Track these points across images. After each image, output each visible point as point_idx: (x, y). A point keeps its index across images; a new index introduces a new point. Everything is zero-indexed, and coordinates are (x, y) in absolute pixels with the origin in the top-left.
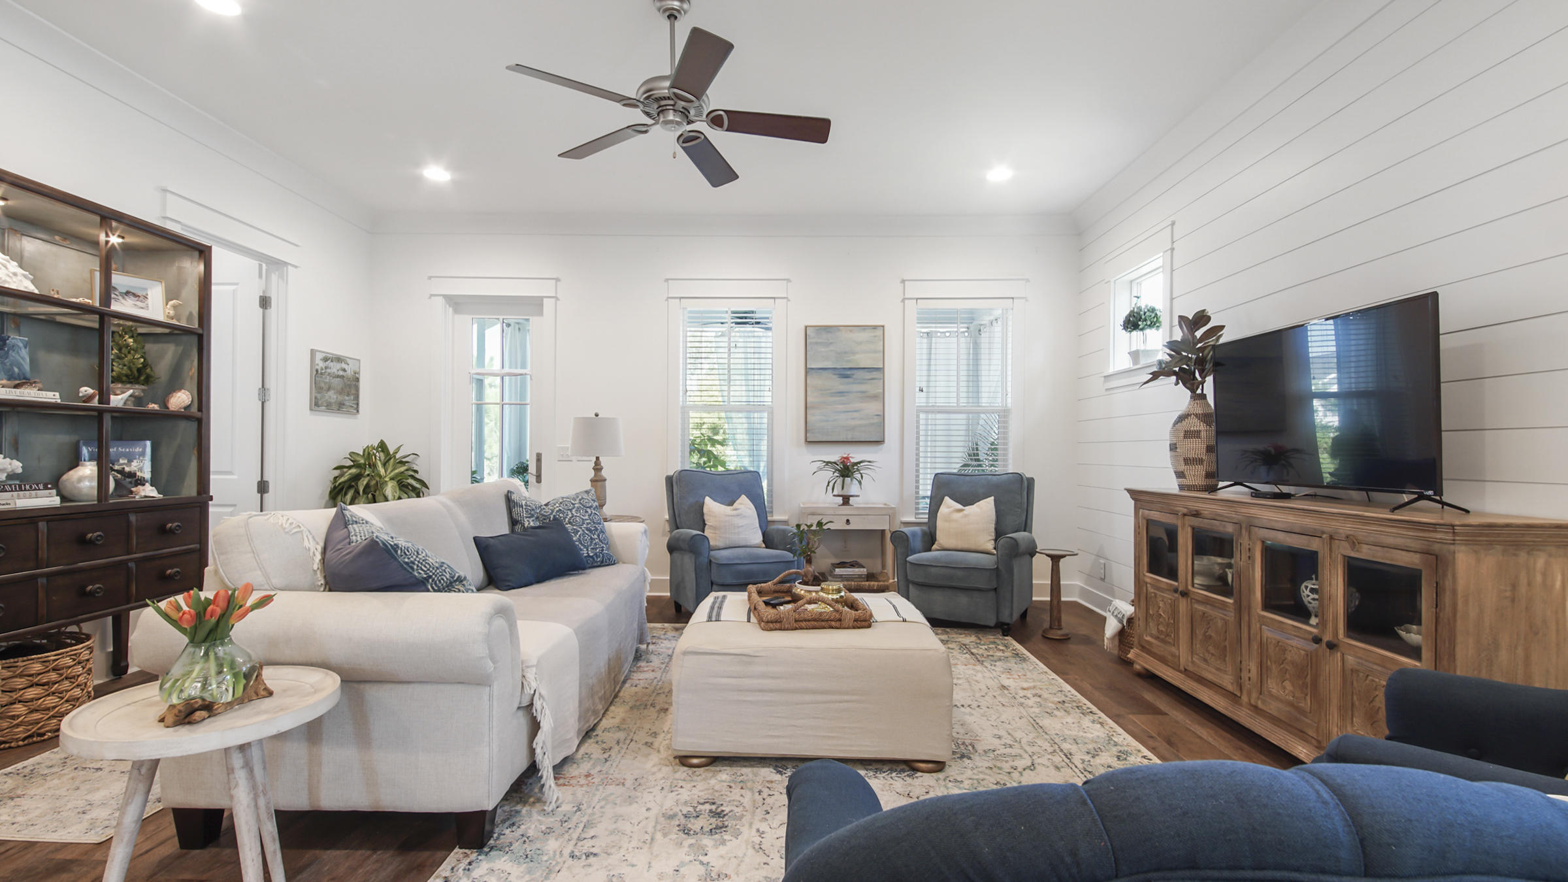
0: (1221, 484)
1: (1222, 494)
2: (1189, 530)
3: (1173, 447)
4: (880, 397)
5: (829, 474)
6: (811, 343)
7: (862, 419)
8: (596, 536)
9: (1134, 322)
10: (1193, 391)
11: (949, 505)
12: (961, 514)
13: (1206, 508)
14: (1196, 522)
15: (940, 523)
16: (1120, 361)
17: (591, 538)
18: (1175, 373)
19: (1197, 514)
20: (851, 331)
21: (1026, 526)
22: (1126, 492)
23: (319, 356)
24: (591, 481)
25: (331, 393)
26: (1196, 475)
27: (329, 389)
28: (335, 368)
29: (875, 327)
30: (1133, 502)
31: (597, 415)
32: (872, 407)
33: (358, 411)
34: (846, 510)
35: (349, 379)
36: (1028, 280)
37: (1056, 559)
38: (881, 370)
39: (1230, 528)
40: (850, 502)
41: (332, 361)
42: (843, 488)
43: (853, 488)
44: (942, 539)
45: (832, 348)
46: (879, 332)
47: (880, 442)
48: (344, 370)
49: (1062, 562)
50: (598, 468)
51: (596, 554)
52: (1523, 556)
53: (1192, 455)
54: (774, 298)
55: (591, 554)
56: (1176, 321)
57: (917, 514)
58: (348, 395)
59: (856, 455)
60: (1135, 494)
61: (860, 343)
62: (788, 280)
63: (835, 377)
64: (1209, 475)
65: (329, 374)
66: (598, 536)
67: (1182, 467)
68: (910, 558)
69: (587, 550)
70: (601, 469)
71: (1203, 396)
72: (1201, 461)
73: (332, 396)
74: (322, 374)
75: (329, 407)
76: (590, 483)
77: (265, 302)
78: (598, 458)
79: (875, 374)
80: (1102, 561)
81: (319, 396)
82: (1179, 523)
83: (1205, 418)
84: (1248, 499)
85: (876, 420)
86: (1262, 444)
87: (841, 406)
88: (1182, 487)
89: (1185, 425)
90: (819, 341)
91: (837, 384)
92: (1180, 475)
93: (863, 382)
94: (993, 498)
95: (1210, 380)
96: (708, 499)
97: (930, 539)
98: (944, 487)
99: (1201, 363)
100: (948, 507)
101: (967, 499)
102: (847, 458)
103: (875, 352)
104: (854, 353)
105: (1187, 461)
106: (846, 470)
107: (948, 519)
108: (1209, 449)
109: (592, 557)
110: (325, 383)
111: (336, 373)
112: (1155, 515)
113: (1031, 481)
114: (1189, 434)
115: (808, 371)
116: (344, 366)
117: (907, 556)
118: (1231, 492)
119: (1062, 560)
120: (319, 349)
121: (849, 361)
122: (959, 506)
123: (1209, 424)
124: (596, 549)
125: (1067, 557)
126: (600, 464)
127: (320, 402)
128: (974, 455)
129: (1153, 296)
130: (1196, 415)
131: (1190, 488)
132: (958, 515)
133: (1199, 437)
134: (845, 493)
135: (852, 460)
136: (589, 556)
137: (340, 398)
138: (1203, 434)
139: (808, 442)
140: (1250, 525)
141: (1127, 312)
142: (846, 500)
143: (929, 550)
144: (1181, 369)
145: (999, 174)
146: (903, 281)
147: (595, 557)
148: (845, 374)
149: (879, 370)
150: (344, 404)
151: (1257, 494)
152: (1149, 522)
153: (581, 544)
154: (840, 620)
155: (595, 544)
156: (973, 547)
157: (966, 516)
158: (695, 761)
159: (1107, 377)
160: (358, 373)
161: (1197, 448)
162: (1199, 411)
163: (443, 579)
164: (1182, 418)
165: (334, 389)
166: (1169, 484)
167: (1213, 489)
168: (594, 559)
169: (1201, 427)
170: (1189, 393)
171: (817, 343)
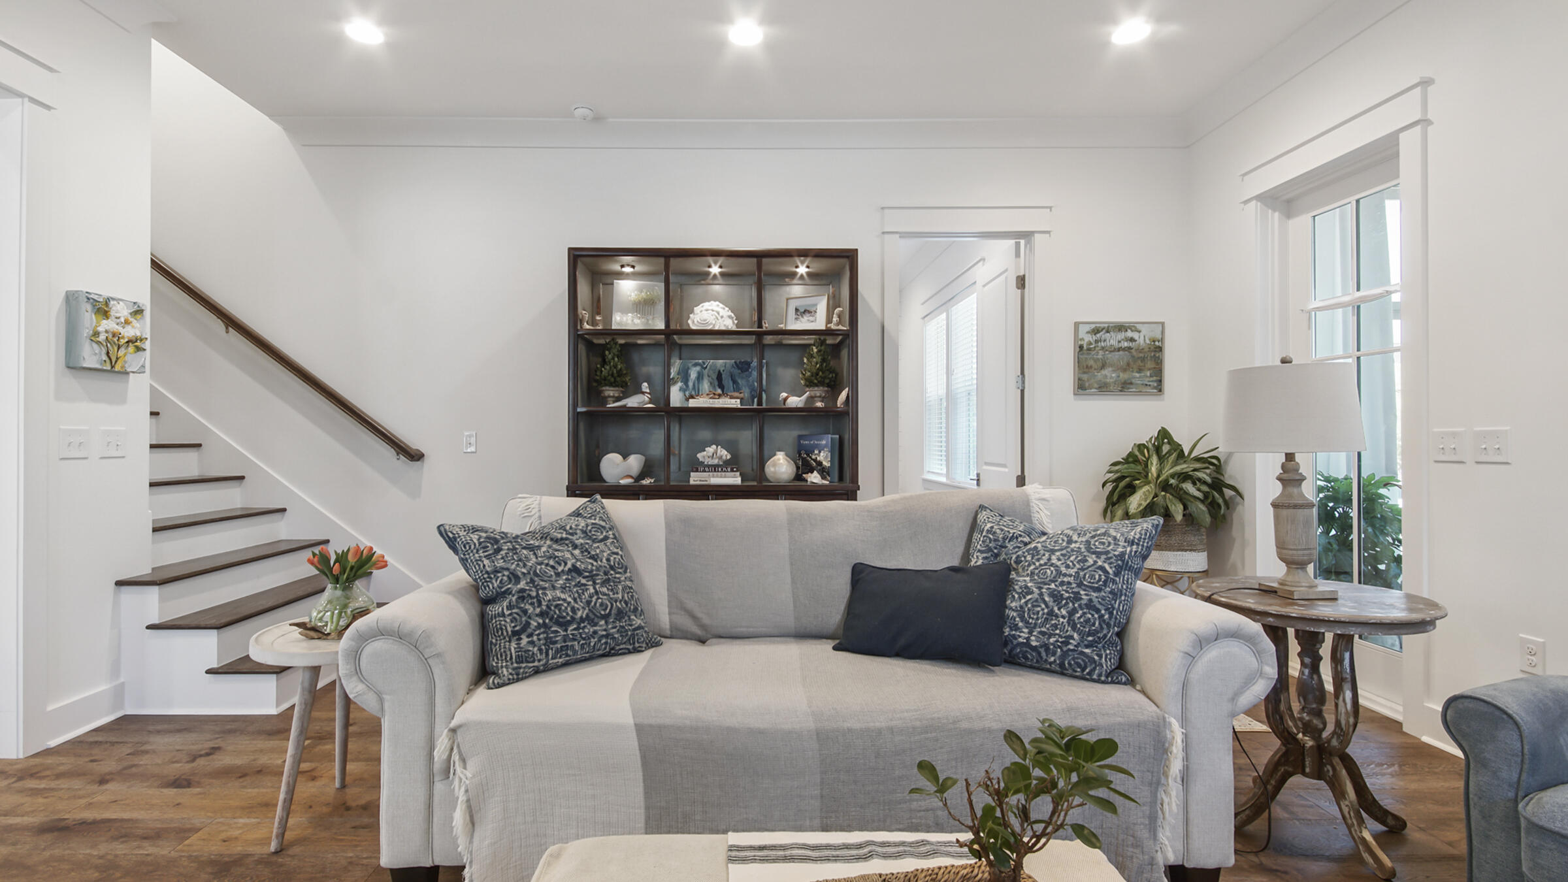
8: (1064, 612)
17: (1051, 613)
23: (1083, 330)
24: (1275, 505)
25: (1107, 372)
27: (1103, 367)
28: (1113, 339)
33: (1160, 391)
35: (1139, 350)
41: (1108, 332)
48: (1132, 340)
51: (1046, 646)
55: (1034, 644)
58: (1140, 370)
65: (1103, 348)
66: (1072, 613)
69: (1030, 633)
73: (1109, 374)
74: (1089, 349)
75: (1104, 388)
77: (1021, 282)
78: (1290, 457)
81: (1085, 377)
109: (1034, 649)
110: (1096, 360)
111: (1117, 345)
116: (1130, 334)
120: (1082, 320)
124: (1050, 636)
127: (1087, 384)
136: (1027, 644)
137: (1124, 376)
147: (1042, 651)
150: (1131, 383)
153: (1022, 618)
155: (1055, 626)
160: (1162, 340)
163: (488, 586)
165: (1111, 366)
168: (1039, 654)
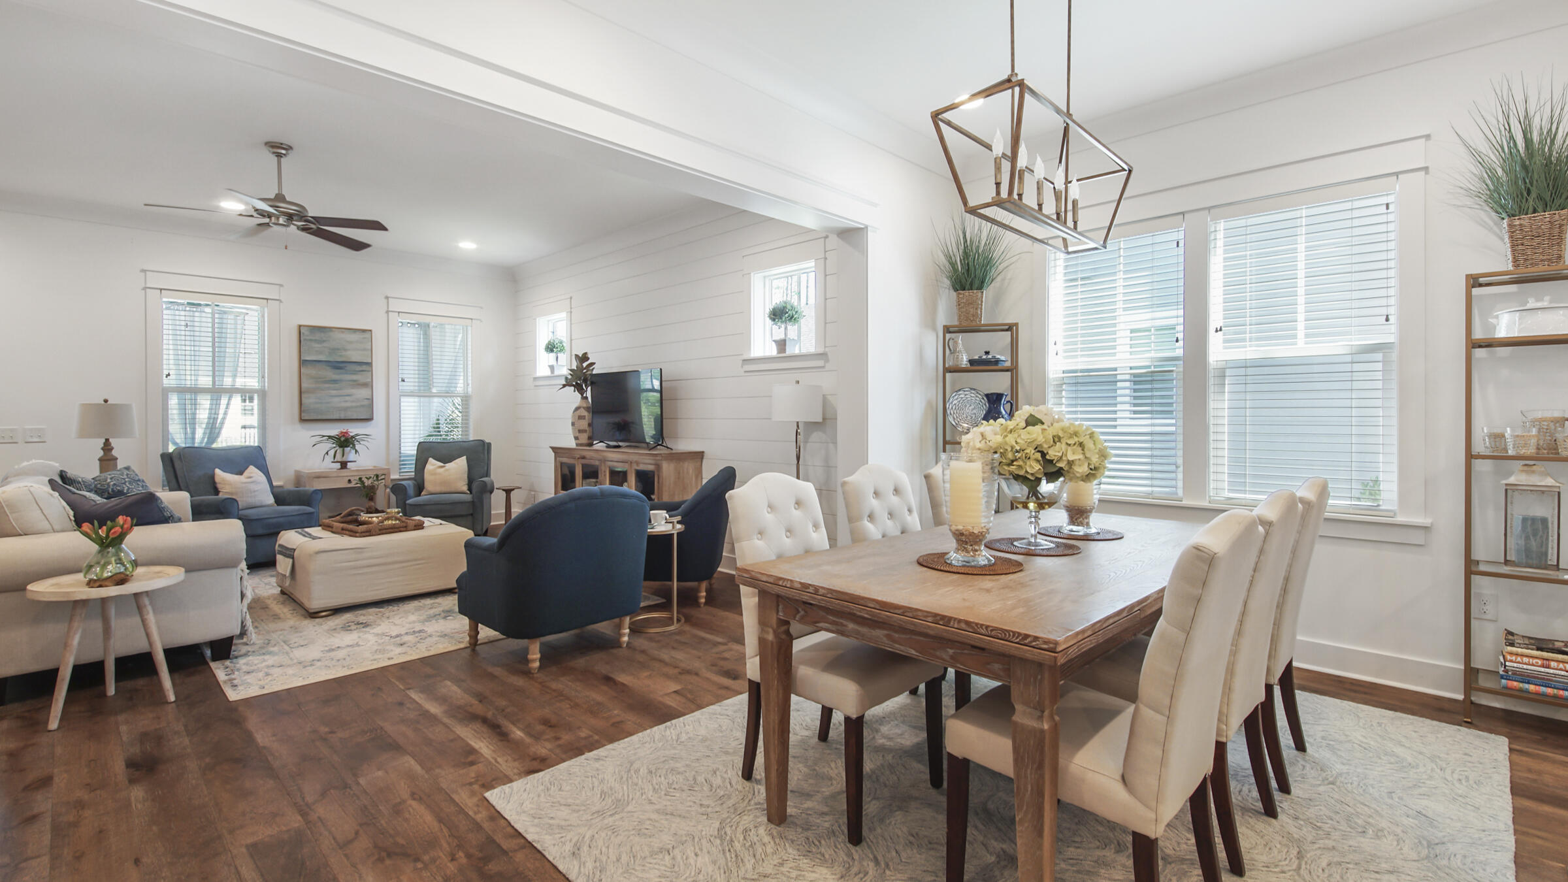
0: (595, 442)
1: (595, 447)
2: (581, 466)
3: (573, 424)
4: (369, 385)
5: (329, 445)
6: (305, 340)
7: (353, 402)
9: (551, 348)
10: (582, 395)
11: (432, 465)
12: (442, 469)
13: (588, 454)
14: (584, 461)
15: (427, 476)
16: (542, 370)
18: (573, 385)
19: (584, 458)
20: (343, 332)
21: (487, 474)
22: (551, 450)
24: (100, 460)
26: (584, 438)
29: (364, 331)
30: (553, 454)
31: (106, 401)
32: (363, 393)
34: (344, 472)
36: (481, 308)
37: (508, 492)
38: (370, 364)
39: (597, 463)
40: (348, 467)
42: (343, 456)
43: (351, 455)
44: (429, 486)
45: (325, 344)
46: (367, 335)
47: (370, 419)
49: (513, 494)
50: (107, 447)
52: (681, 463)
53: (582, 428)
54: (267, 299)
56: (574, 357)
57: (400, 473)
59: (353, 430)
60: (554, 449)
61: (350, 342)
62: (281, 285)
63: (328, 368)
64: (590, 438)
67: (577, 434)
68: (408, 502)
70: (112, 449)
71: (586, 398)
72: (585, 431)
76: (98, 462)
78: (107, 440)
79: (364, 367)
80: (533, 493)
82: (576, 463)
83: (587, 409)
84: (605, 449)
85: (366, 402)
86: (616, 419)
87: (335, 392)
88: (577, 445)
89: (578, 413)
90: (313, 338)
91: (330, 374)
92: (576, 438)
93: (355, 372)
94: (465, 457)
95: (589, 388)
96: (217, 471)
97: (420, 488)
98: (426, 451)
99: (585, 381)
100: (433, 465)
101: (446, 459)
102: (346, 433)
103: (365, 350)
104: (345, 350)
105: (580, 431)
106: (345, 442)
107: (433, 473)
108: (590, 425)
112: (565, 460)
113: (489, 445)
114: (581, 417)
115: (302, 363)
117: (406, 500)
118: (599, 446)
119: (512, 492)
121: (341, 356)
122: (442, 464)
123: (588, 412)
125: (516, 490)
126: (110, 444)
128: (437, 427)
129: (562, 334)
130: (584, 408)
131: (581, 445)
132: (442, 470)
133: (584, 419)
134: (344, 459)
135: (351, 434)
138: (587, 417)
139: (302, 420)
140: (604, 460)
141: (547, 342)
142: (344, 465)
143: (420, 495)
144: (577, 383)
145: (467, 245)
146: (387, 298)
148: (339, 366)
149: (366, 366)
151: (608, 446)
152: (562, 464)
154: (406, 527)
156: (453, 490)
157: (447, 470)
158: (324, 614)
159: (535, 379)
161: (584, 424)
162: (585, 405)
164: (577, 409)
166: (571, 443)
167: (591, 445)
169: (585, 413)
170: (580, 396)
171: (311, 340)
